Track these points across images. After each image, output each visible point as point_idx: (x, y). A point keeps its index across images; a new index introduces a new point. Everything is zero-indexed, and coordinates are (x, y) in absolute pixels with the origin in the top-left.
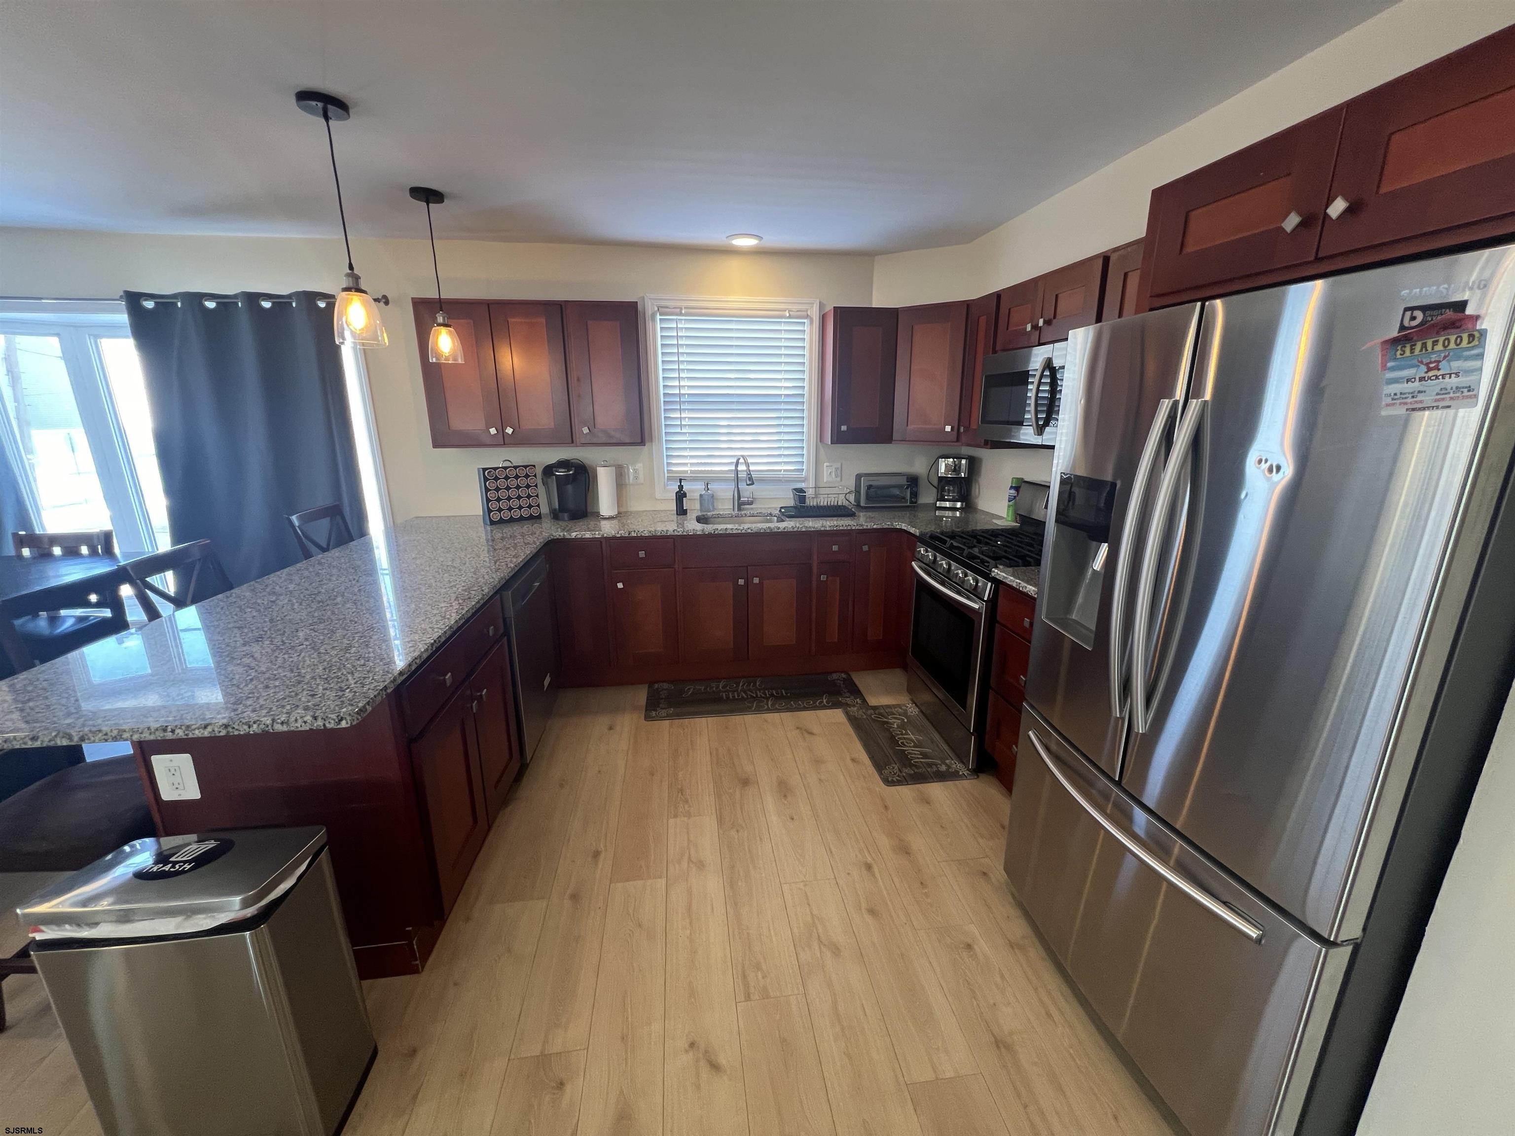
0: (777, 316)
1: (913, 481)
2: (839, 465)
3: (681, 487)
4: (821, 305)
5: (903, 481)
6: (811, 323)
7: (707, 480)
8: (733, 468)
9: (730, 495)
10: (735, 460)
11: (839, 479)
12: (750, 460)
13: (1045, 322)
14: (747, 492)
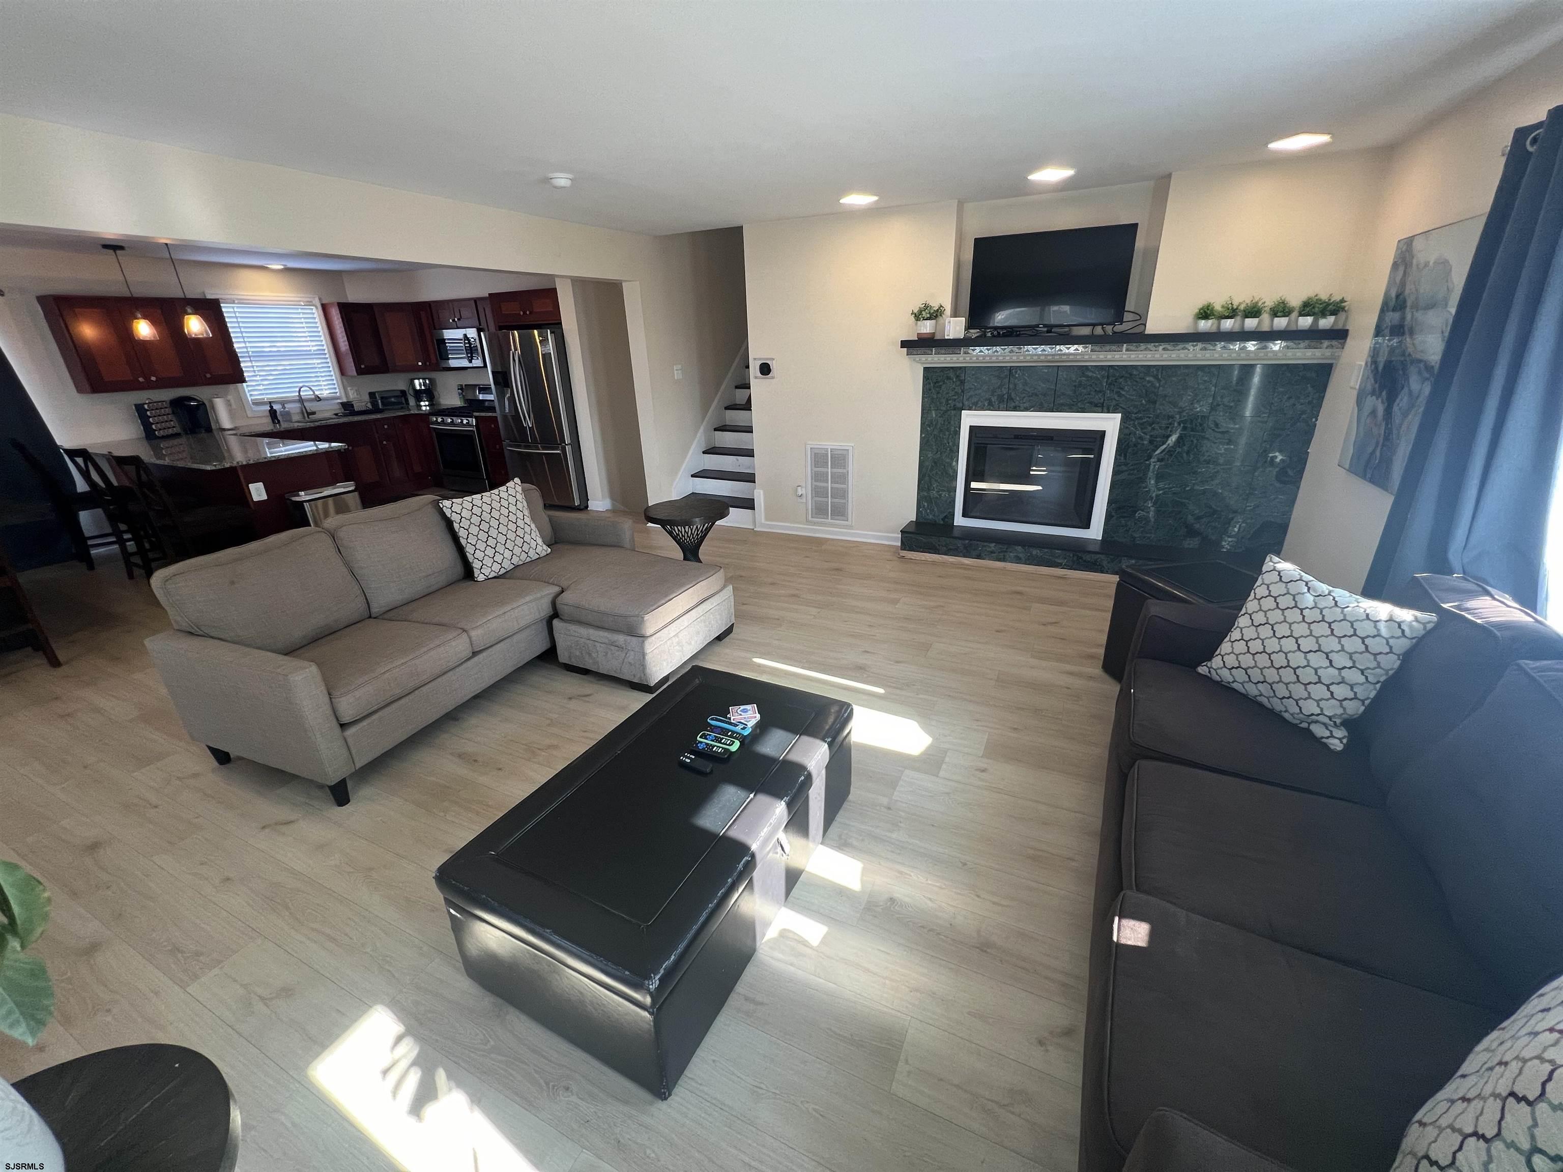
0: (296, 305)
1: (403, 393)
2: (356, 388)
3: (271, 407)
4: (320, 299)
5: (399, 394)
6: (317, 308)
7: (283, 403)
8: (298, 394)
9: (298, 410)
10: (298, 389)
11: (359, 397)
12: (313, 388)
13: (458, 319)
14: (310, 406)
